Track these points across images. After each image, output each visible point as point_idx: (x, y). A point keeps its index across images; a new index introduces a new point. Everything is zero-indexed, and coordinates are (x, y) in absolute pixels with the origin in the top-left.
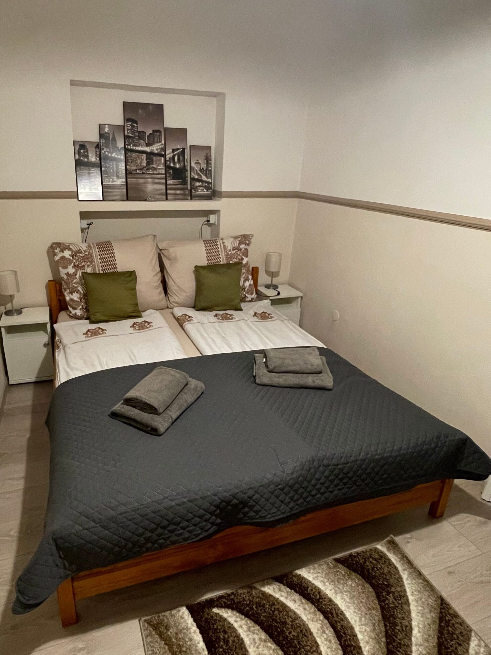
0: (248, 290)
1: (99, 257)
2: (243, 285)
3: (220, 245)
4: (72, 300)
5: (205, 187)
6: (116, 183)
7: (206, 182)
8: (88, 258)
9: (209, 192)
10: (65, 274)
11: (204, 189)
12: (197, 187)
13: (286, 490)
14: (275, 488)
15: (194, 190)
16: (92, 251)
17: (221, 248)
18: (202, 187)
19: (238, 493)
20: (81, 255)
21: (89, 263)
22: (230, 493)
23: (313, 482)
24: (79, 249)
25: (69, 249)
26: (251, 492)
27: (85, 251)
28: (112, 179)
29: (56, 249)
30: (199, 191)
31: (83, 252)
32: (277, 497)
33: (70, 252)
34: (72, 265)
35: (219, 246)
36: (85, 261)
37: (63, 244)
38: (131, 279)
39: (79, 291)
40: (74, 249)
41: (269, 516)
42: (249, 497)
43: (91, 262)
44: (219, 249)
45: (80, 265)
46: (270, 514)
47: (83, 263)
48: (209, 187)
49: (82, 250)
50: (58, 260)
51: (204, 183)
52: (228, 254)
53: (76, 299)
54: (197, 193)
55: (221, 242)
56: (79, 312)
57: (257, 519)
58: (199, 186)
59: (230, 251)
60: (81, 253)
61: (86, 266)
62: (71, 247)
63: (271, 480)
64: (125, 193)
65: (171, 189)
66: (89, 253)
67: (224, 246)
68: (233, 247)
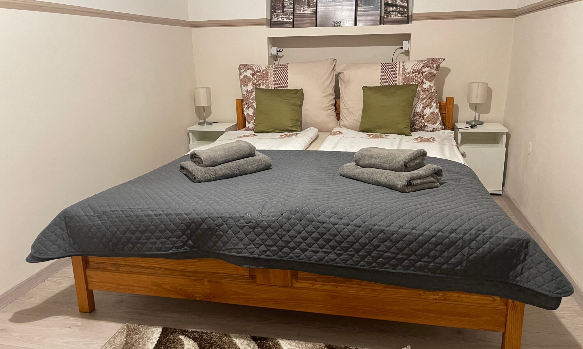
0: (427, 118)
1: (274, 76)
2: (422, 111)
3: (399, 68)
4: (248, 114)
5: (399, 12)
6: (306, 12)
7: (400, 6)
8: (265, 76)
9: (404, 16)
10: (246, 91)
11: (398, 14)
12: (390, 12)
13: (258, 230)
14: (245, 224)
15: (386, 16)
16: (269, 71)
17: (399, 71)
18: (396, 12)
19: (207, 218)
20: (259, 74)
21: (264, 82)
22: (200, 216)
23: (292, 233)
24: (259, 69)
25: (251, 69)
26: (220, 221)
27: (263, 71)
28: (303, 8)
29: (242, 69)
30: (392, 16)
31: (261, 71)
32: (247, 234)
33: (251, 72)
34: (251, 83)
35: (397, 69)
36: (261, 80)
37: (248, 65)
38: (295, 96)
39: (253, 106)
40: (255, 69)
41: (235, 250)
42: (217, 226)
43: (266, 81)
44: (397, 72)
45: (257, 83)
46: (236, 249)
47: (260, 81)
48: (404, 11)
49: (261, 69)
50: (242, 78)
51: (398, 8)
52: (406, 77)
53: (251, 114)
54: (390, 18)
55: (401, 64)
56: (252, 126)
57: (224, 250)
58: (393, 11)
59: (409, 73)
60: (260, 72)
61: (262, 84)
62: (254, 67)
63: (242, 215)
64: (315, 20)
65: (361, 16)
66: (266, 72)
67: (404, 69)
68: (414, 70)
